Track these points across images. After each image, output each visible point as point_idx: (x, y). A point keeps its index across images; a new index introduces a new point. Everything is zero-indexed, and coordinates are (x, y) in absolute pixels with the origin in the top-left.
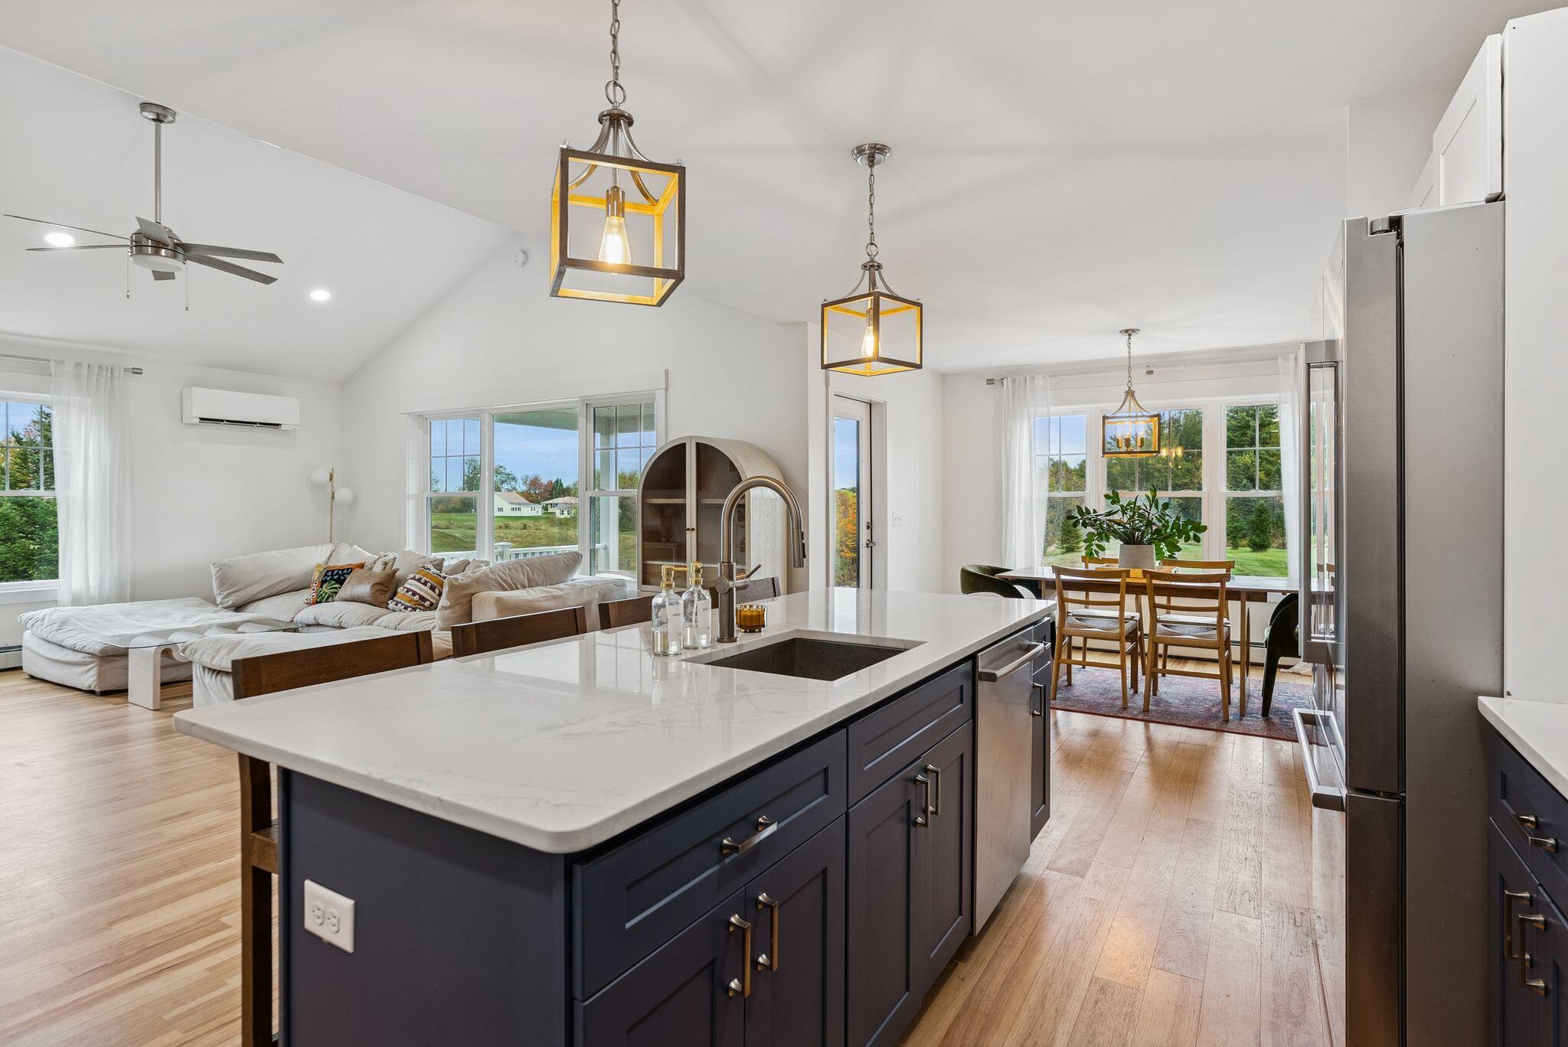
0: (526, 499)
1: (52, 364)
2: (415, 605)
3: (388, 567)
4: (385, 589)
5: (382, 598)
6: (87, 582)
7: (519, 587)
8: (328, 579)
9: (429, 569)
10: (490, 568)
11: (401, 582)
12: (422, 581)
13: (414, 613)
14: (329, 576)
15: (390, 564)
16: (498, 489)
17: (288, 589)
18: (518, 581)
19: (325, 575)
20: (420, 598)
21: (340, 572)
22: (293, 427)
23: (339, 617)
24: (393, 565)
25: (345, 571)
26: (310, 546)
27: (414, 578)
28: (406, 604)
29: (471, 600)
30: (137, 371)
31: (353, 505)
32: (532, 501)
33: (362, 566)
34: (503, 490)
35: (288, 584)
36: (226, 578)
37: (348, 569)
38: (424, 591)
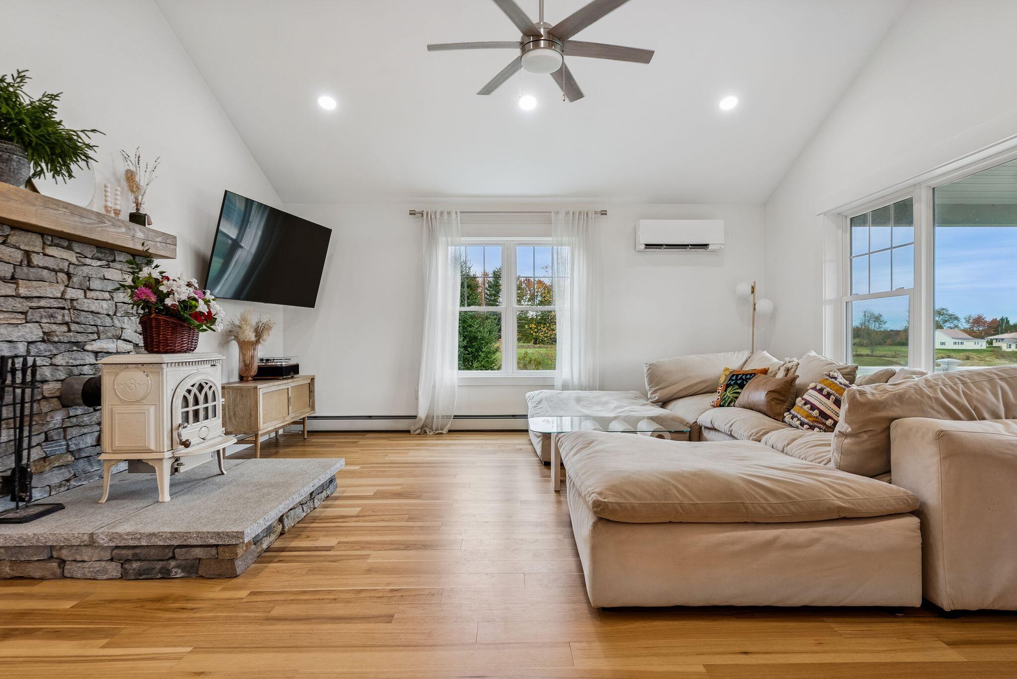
0: (969, 335)
1: (553, 215)
2: (813, 421)
3: (790, 374)
4: (782, 398)
5: (778, 408)
6: (572, 373)
7: (986, 415)
8: (732, 383)
9: (835, 378)
10: (927, 380)
11: (800, 392)
12: (825, 392)
13: (810, 432)
14: (733, 380)
15: (793, 370)
16: (940, 327)
17: (705, 391)
18: (985, 406)
19: (730, 379)
20: (820, 414)
21: (744, 377)
22: (719, 246)
23: (730, 424)
24: (795, 371)
25: (748, 376)
26: (728, 352)
27: (814, 388)
28: (802, 419)
29: (888, 428)
30: (604, 213)
31: (773, 316)
32: (974, 337)
33: (765, 372)
34: (945, 328)
35: (704, 385)
36: (655, 376)
37: (751, 374)
38: (826, 405)
